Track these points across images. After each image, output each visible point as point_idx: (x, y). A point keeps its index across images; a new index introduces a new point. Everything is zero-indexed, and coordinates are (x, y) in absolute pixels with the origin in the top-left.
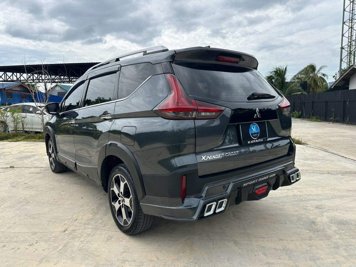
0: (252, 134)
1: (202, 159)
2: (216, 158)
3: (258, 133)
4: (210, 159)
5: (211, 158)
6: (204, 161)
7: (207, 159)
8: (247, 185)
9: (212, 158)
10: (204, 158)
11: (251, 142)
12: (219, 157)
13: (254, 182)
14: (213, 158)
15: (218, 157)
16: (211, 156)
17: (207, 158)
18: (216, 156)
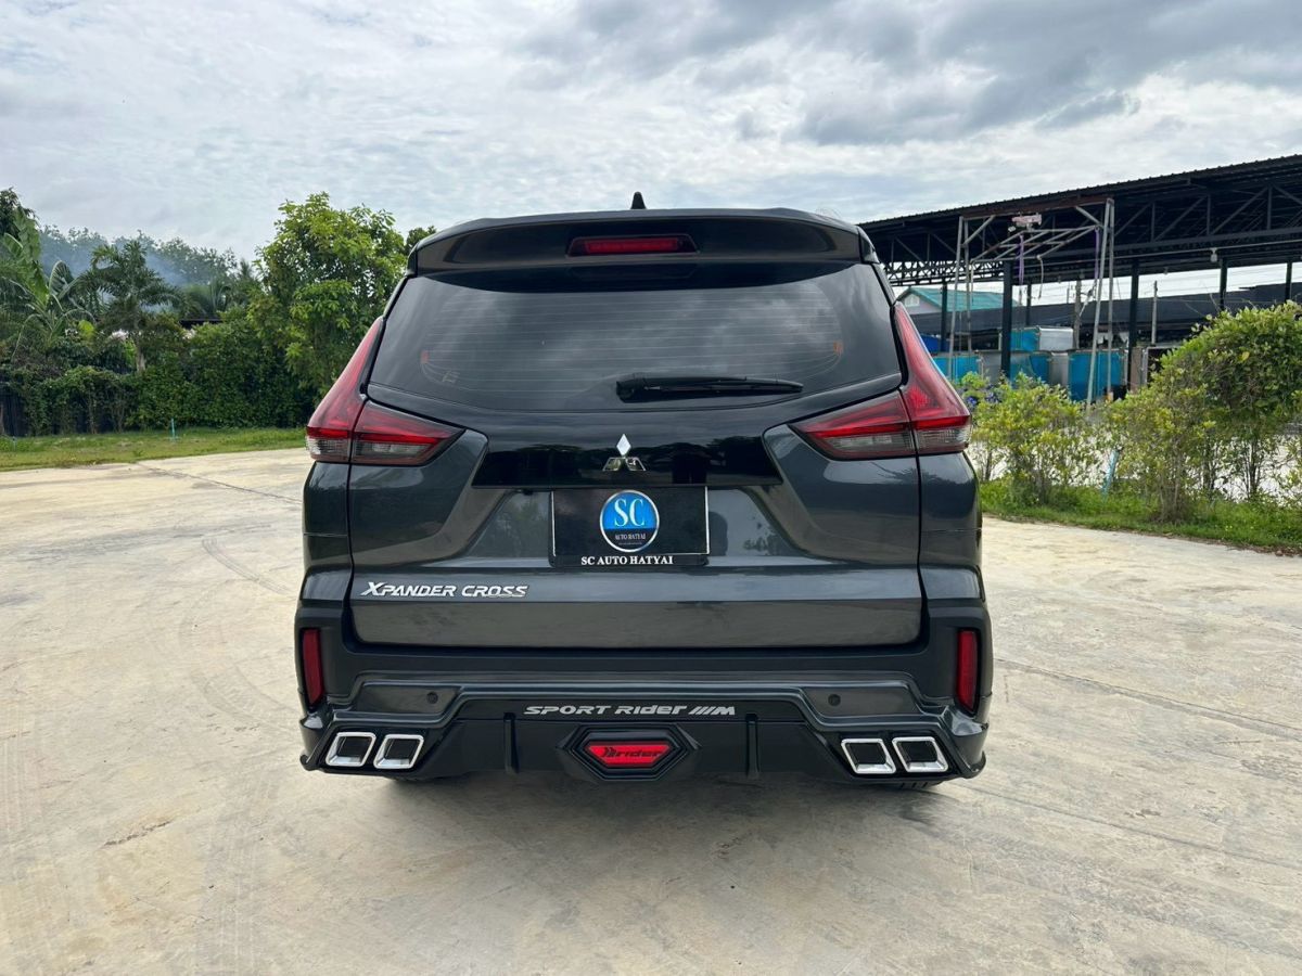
0: (611, 533)
1: (369, 591)
2: (420, 594)
3: (652, 531)
4: (395, 594)
5: (399, 592)
6: (370, 598)
7: (383, 594)
8: (544, 712)
9: (402, 594)
10: (373, 587)
11: (601, 560)
12: (432, 594)
13: (588, 710)
14: (407, 594)
15: (426, 594)
16: (402, 588)
17: (384, 591)
18: (421, 589)
